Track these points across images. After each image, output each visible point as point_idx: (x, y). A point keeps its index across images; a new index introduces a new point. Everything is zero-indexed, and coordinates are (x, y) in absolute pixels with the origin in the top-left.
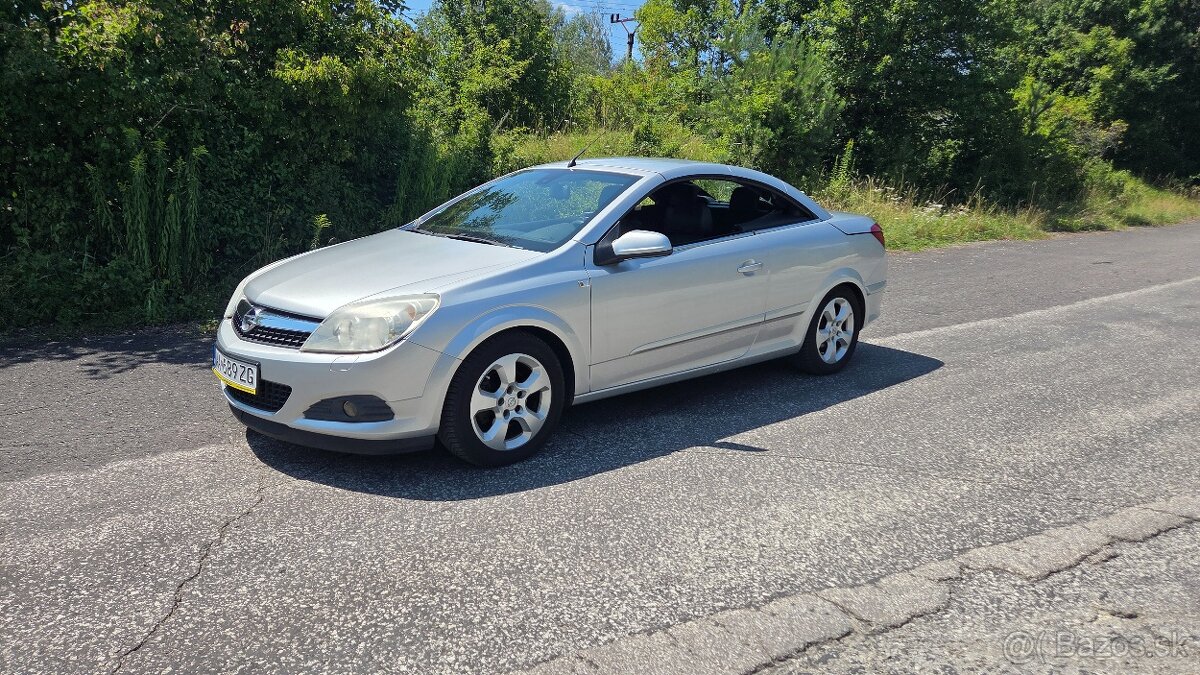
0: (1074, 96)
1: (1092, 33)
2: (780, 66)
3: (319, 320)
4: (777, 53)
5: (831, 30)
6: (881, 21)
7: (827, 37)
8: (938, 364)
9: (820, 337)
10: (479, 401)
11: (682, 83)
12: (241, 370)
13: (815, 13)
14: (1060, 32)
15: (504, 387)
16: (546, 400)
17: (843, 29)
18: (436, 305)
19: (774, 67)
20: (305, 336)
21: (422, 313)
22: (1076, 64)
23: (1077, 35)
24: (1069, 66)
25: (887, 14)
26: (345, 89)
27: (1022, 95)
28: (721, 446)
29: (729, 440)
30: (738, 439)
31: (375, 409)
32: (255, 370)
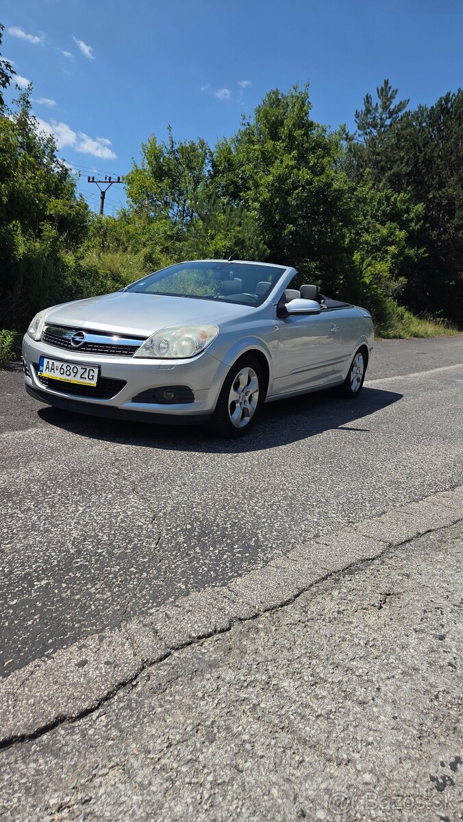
0: (380, 261)
1: (387, 226)
2: (232, 223)
3: (144, 338)
4: (230, 215)
5: (257, 205)
6: (287, 204)
7: (255, 209)
8: (400, 396)
9: (353, 375)
10: (233, 396)
11: (160, 227)
12: (81, 371)
13: (249, 192)
14: (369, 223)
15: (241, 387)
16: (256, 396)
17: (263, 205)
18: (215, 332)
19: (228, 224)
20: (135, 348)
21: (211, 336)
22: (378, 243)
23: (378, 226)
24: (374, 244)
25: (289, 199)
26: (5, 199)
27: (357, 256)
28: (340, 428)
29: (343, 426)
30: (349, 425)
31: (184, 394)
32: (96, 370)
